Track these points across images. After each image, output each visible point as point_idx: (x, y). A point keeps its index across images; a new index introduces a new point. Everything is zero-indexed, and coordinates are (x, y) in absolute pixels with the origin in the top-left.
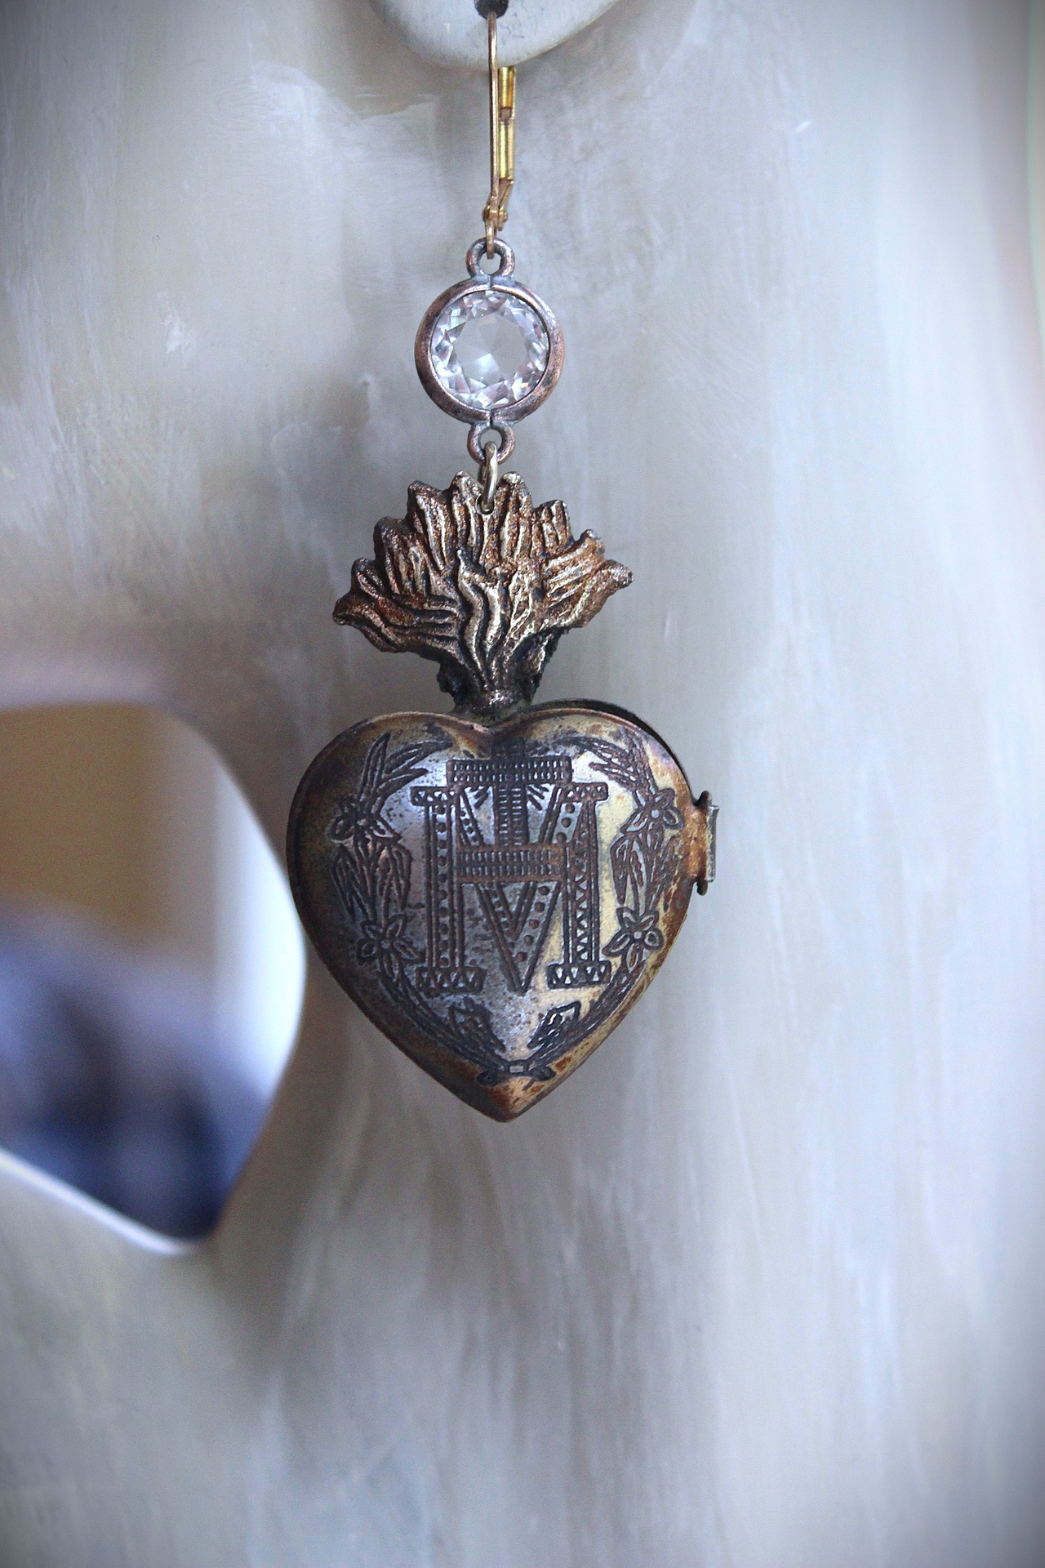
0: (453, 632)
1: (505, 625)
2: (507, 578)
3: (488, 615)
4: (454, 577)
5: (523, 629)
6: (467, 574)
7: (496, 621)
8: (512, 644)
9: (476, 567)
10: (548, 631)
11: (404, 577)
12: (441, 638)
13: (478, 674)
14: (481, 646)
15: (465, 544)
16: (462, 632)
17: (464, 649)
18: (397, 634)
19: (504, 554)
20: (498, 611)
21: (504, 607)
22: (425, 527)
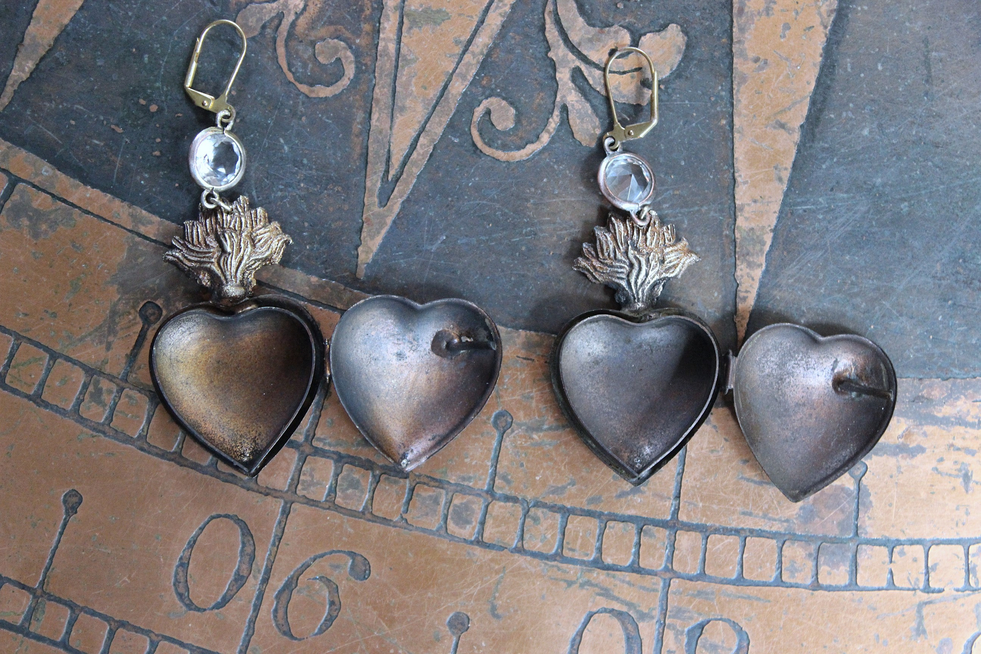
0: (624, 276)
1: (647, 275)
2: (648, 254)
3: (640, 269)
4: (626, 252)
5: (653, 277)
6: (632, 252)
7: (643, 273)
8: (649, 283)
9: (635, 248)
10: (664, 278)
11: (605, 251)
12: (619, 278)
13: (633, 296)
14: (636, 283)
15: (632, 239)
16: (628, 276)
17: (629, 283)
18: (600, 276)
19: (648, 244)
20: (644, 268)
21: (647, 266)
22: (615, 230)
